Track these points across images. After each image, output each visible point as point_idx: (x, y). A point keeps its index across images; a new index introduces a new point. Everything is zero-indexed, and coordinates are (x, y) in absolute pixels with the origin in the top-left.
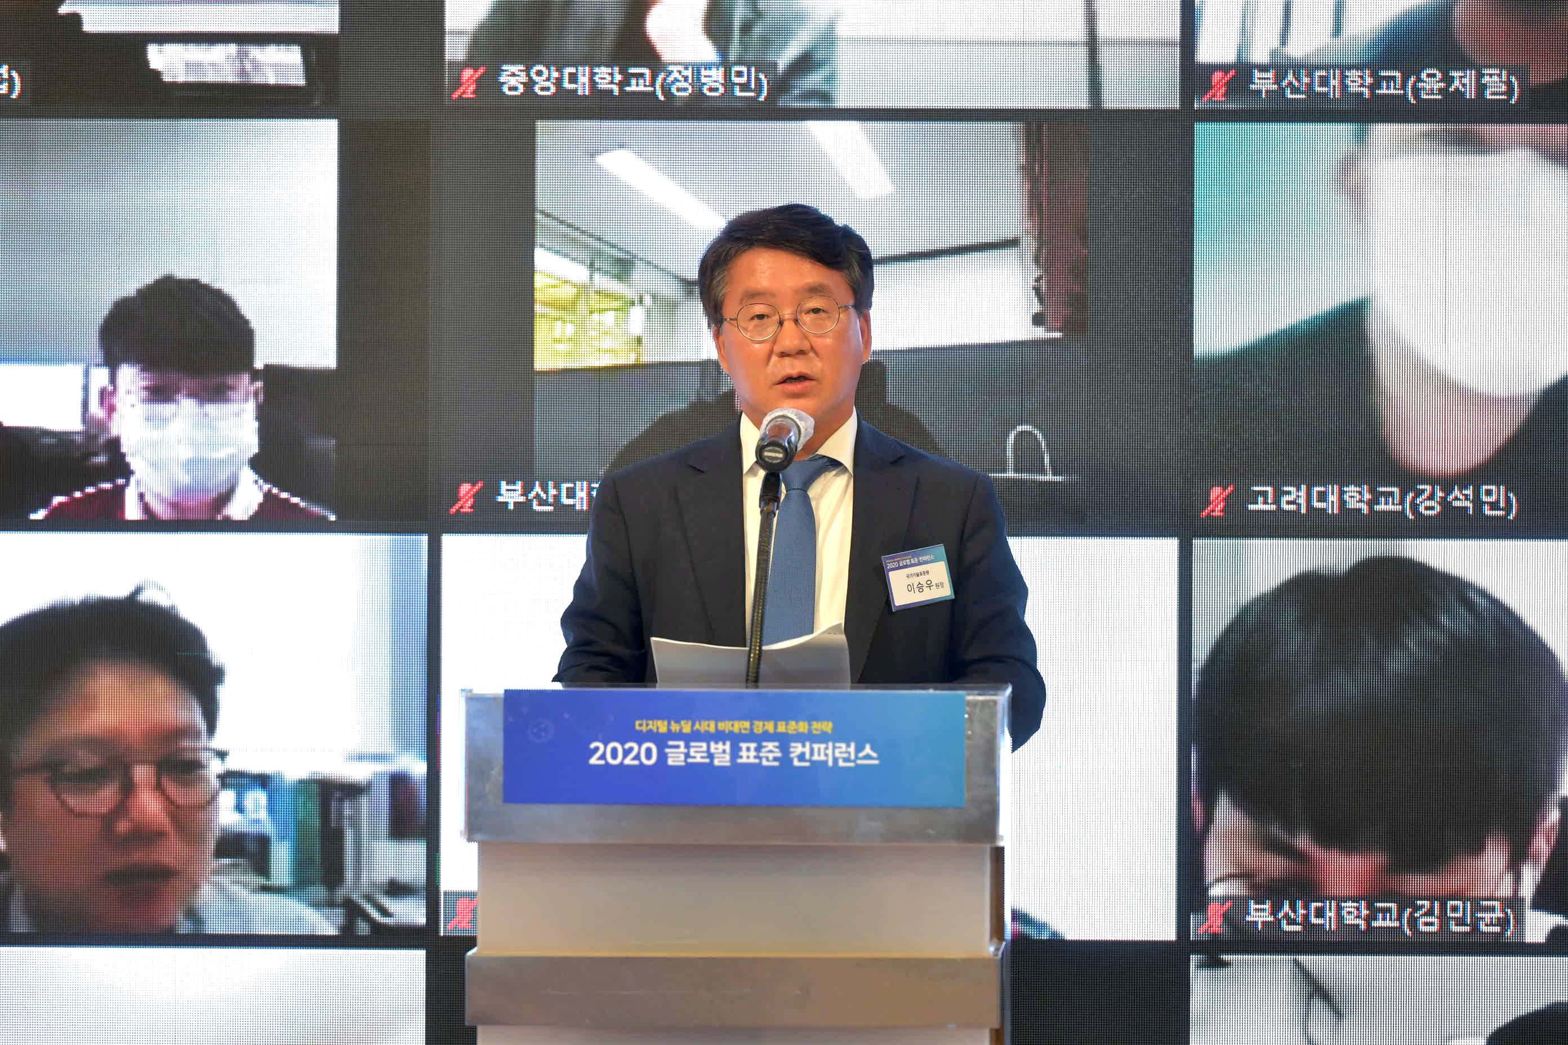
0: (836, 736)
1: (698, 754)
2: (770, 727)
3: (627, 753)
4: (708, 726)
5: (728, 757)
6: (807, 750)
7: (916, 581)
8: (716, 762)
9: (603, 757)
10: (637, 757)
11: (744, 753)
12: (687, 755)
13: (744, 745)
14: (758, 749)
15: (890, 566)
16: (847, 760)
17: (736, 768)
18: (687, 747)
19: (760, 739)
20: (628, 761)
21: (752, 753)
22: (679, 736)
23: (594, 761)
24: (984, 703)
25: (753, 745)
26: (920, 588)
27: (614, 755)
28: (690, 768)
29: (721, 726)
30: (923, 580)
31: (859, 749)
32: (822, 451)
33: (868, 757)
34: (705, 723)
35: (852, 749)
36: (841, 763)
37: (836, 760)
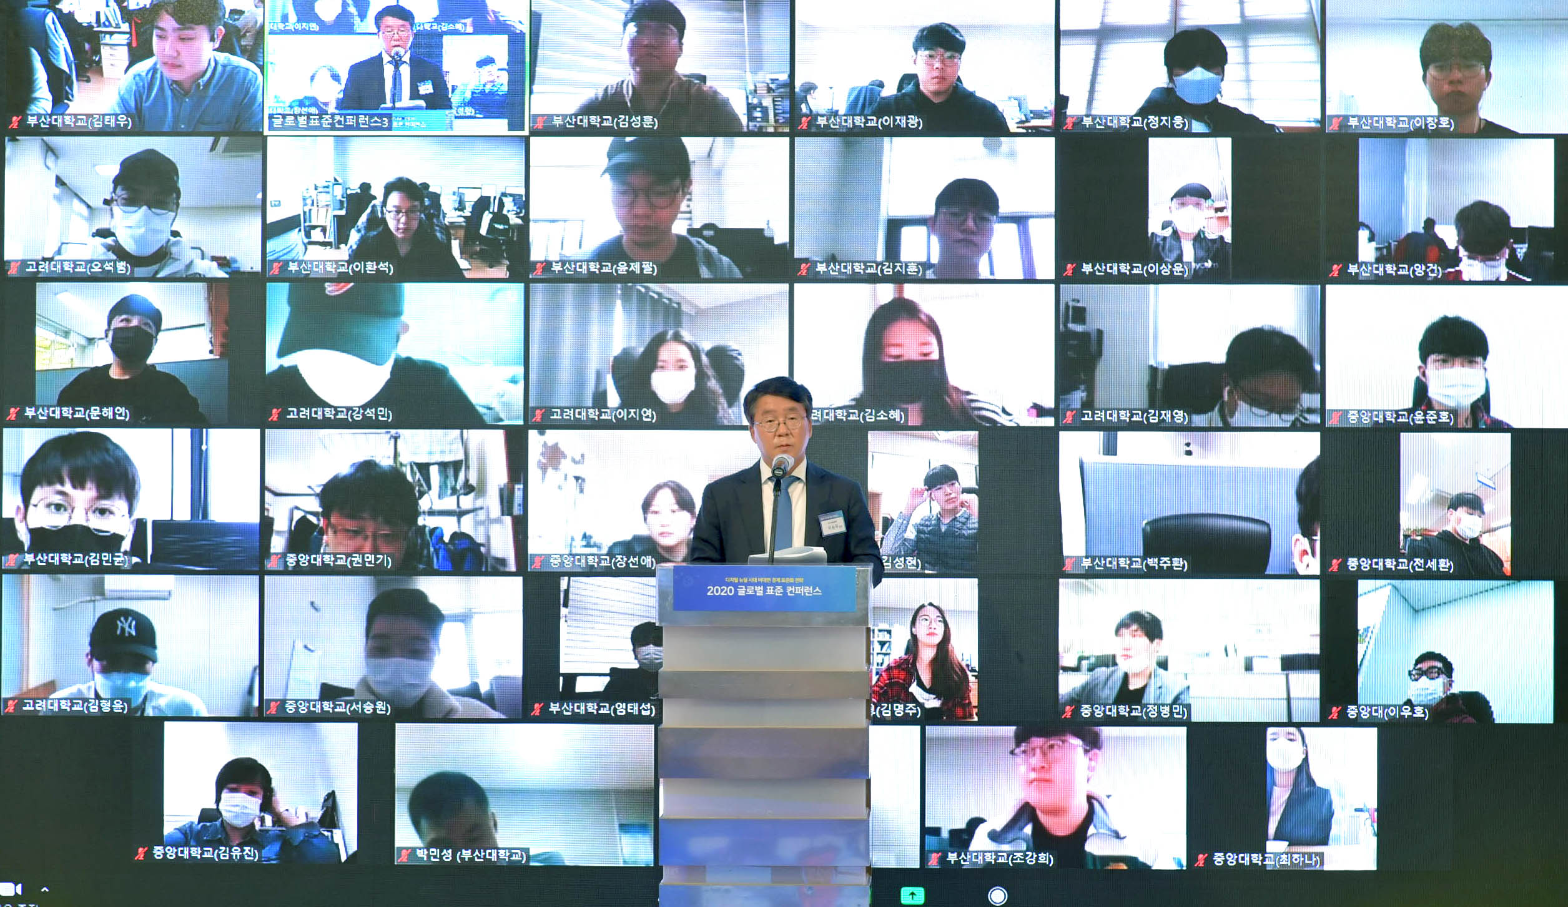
0: (804, 584)
1: (750, 591)
2: (779, 580)
3: (722, 590)
4: (755, 580)
5: (762, 592)
6: (793, 589)
7: (832, 525)
8: (758, 594)
9: (713, 592)
10: (726, 592)
11: (768, 591)
12: (746, 592)
13: (768, 587)
14: (774, 589)
15: (822, 519)
16: (809, 593)
17: (765, 597)
18: (746, 588)
19: (775, 585)
20: (722, 594)
21: (772, 591)
22: (743, 584)
23: (709, 594)
24: (863, 571)
25: (772, 588)
26: (833, 527)
27: (717, 591)
28: (747, 596)
29: (759, 580)
30: (834, 524)
31: (814, 589)
32: (793, 474)
33: (817, 592)
34: (753, 579)
35: (811, 589)
36: (807, 595)
37: (804, 593)
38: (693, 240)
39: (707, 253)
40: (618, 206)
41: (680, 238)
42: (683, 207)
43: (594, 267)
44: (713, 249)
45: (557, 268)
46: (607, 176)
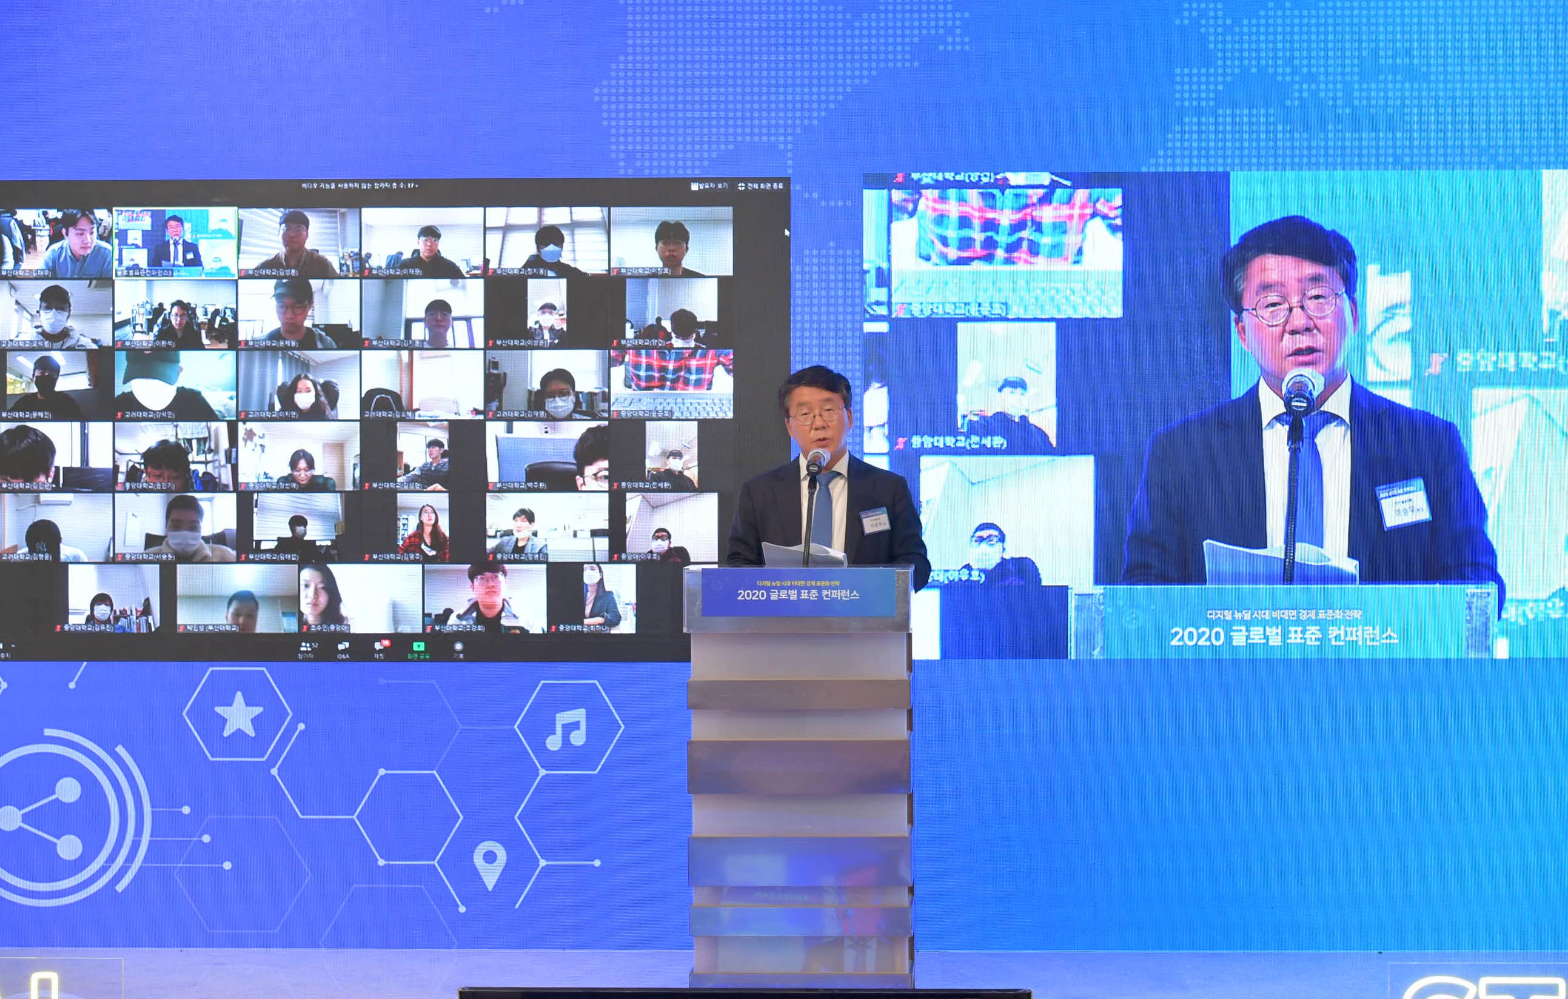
0: (841, 588)
1: (783, 595)
2: (813, 583)
3: (753, 595)
4: (788, 583)
5: (796, 596)
6: (829, 593)
7: (874, 522)
8: (791, 599)
9: (744, 596)
10: (758, 596)
11: (803, 595)
12: (779, 596)
13: (803, 591)
14: (809, 593)
15: (863, 517)
16: (846, 597)
17: (799, 600)
18: (779, 592)
19: (809, 589)
20: (754, 598)
21: (806, 594)
22: (775, 587)
23: (739, 598)
24: (903, 573)
25: (806, 591)
26: (876, 525)
27: (748, 596)
28: (780, 601)
29: (793, 583)
30: (877, 522)
31: (851, 592)
32: (834, 469)
33: (855, 596)
34: (786, 582)
35: (848, 592)
36: (844, 598)
37: (841, 597)
38: (314, 329)
39: (320, 335)
40: (278, 313)
41: (308, 328)
42: (310, 313)
43: (268, 343)
44: (323, 334)
45: (251, 343)
46: (274, 298)
